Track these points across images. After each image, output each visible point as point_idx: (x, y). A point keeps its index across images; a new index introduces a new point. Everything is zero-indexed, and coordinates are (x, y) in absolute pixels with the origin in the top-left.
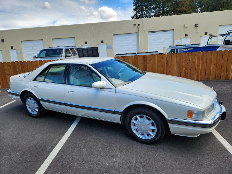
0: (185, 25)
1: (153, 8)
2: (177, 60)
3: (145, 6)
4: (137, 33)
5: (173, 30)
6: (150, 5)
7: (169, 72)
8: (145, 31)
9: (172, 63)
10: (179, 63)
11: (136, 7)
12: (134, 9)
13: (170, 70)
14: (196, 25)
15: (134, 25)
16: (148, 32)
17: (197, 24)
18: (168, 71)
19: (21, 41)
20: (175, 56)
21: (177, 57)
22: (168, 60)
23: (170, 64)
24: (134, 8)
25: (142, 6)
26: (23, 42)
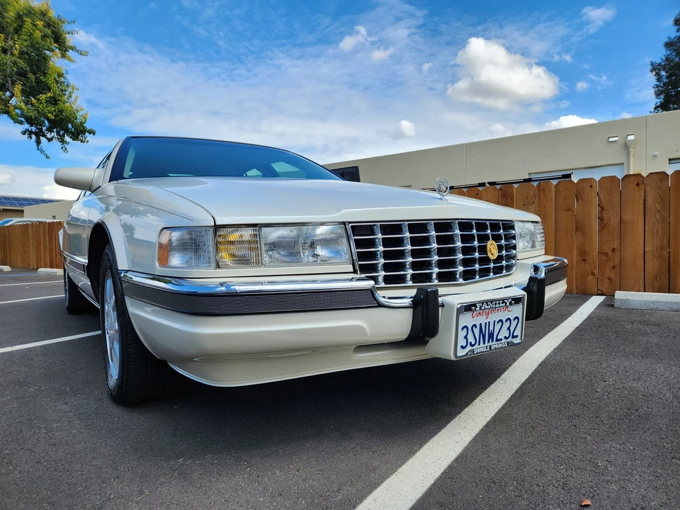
2: (650, 203)
4: (623, 164)
7: (610, 253)
9: (625, 217)
10: (658, 217)
12: (659, 104)
13: (616, 246)
16: (670, 160)
18: (606, 249)
20: (638, 185)
21: (647, 190)
22: (605, 203)
23: (615, 221)
24: (658, 101)
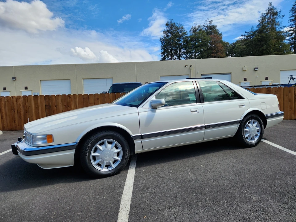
0: (243, 68)
1: (184, 53)
3: (174, 50)
4: (189, 75)
5: (230, 73)
6: (181, 49)
8: (198, 73)
11: (165, 50)
14: (255, 69)
15: (185, 66)
16: (202, 74)
17: (257, 68)
19: (40, 80)
24: (162, 51)
25: (171, 50)
26: (42, 82)
